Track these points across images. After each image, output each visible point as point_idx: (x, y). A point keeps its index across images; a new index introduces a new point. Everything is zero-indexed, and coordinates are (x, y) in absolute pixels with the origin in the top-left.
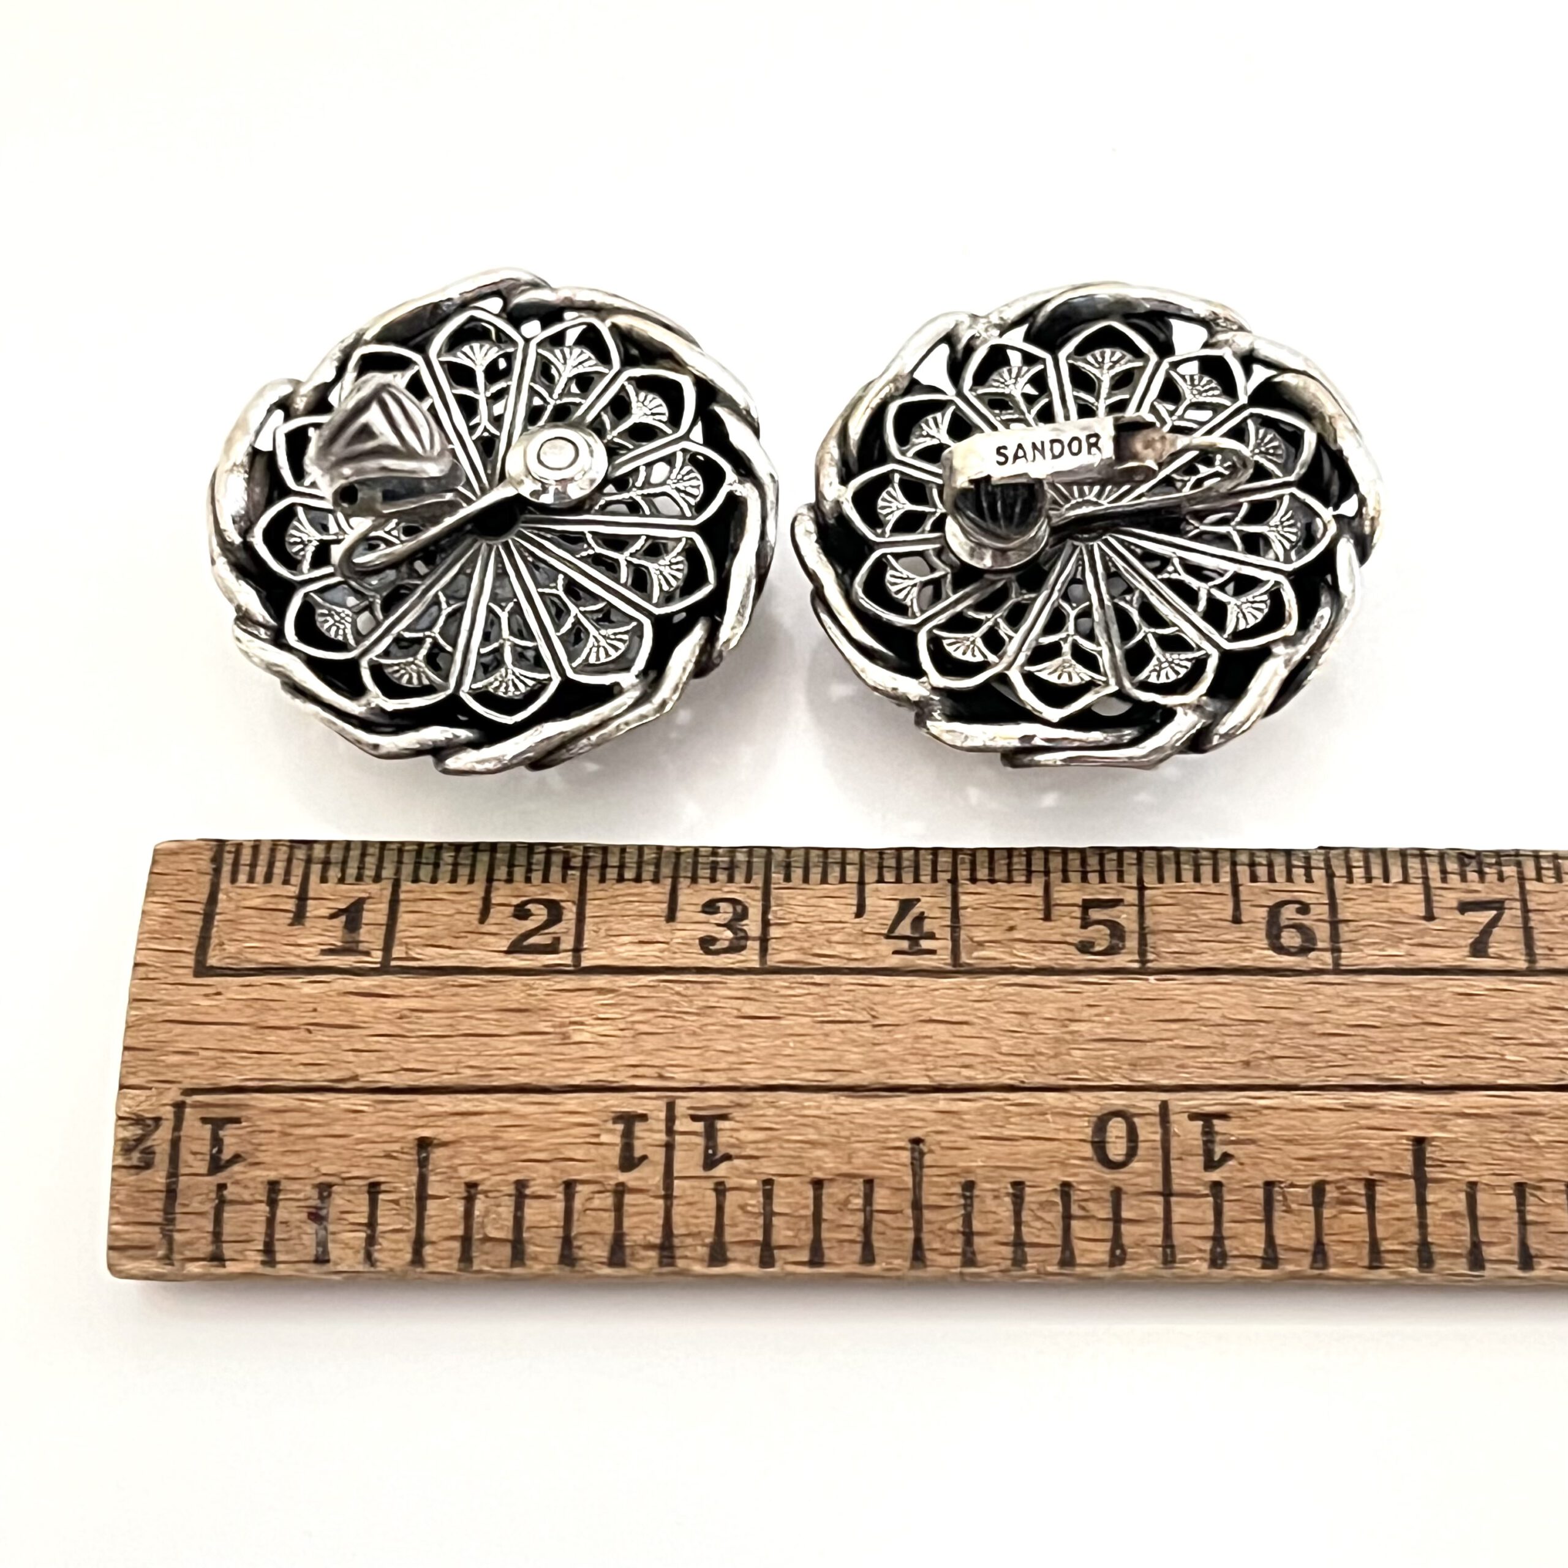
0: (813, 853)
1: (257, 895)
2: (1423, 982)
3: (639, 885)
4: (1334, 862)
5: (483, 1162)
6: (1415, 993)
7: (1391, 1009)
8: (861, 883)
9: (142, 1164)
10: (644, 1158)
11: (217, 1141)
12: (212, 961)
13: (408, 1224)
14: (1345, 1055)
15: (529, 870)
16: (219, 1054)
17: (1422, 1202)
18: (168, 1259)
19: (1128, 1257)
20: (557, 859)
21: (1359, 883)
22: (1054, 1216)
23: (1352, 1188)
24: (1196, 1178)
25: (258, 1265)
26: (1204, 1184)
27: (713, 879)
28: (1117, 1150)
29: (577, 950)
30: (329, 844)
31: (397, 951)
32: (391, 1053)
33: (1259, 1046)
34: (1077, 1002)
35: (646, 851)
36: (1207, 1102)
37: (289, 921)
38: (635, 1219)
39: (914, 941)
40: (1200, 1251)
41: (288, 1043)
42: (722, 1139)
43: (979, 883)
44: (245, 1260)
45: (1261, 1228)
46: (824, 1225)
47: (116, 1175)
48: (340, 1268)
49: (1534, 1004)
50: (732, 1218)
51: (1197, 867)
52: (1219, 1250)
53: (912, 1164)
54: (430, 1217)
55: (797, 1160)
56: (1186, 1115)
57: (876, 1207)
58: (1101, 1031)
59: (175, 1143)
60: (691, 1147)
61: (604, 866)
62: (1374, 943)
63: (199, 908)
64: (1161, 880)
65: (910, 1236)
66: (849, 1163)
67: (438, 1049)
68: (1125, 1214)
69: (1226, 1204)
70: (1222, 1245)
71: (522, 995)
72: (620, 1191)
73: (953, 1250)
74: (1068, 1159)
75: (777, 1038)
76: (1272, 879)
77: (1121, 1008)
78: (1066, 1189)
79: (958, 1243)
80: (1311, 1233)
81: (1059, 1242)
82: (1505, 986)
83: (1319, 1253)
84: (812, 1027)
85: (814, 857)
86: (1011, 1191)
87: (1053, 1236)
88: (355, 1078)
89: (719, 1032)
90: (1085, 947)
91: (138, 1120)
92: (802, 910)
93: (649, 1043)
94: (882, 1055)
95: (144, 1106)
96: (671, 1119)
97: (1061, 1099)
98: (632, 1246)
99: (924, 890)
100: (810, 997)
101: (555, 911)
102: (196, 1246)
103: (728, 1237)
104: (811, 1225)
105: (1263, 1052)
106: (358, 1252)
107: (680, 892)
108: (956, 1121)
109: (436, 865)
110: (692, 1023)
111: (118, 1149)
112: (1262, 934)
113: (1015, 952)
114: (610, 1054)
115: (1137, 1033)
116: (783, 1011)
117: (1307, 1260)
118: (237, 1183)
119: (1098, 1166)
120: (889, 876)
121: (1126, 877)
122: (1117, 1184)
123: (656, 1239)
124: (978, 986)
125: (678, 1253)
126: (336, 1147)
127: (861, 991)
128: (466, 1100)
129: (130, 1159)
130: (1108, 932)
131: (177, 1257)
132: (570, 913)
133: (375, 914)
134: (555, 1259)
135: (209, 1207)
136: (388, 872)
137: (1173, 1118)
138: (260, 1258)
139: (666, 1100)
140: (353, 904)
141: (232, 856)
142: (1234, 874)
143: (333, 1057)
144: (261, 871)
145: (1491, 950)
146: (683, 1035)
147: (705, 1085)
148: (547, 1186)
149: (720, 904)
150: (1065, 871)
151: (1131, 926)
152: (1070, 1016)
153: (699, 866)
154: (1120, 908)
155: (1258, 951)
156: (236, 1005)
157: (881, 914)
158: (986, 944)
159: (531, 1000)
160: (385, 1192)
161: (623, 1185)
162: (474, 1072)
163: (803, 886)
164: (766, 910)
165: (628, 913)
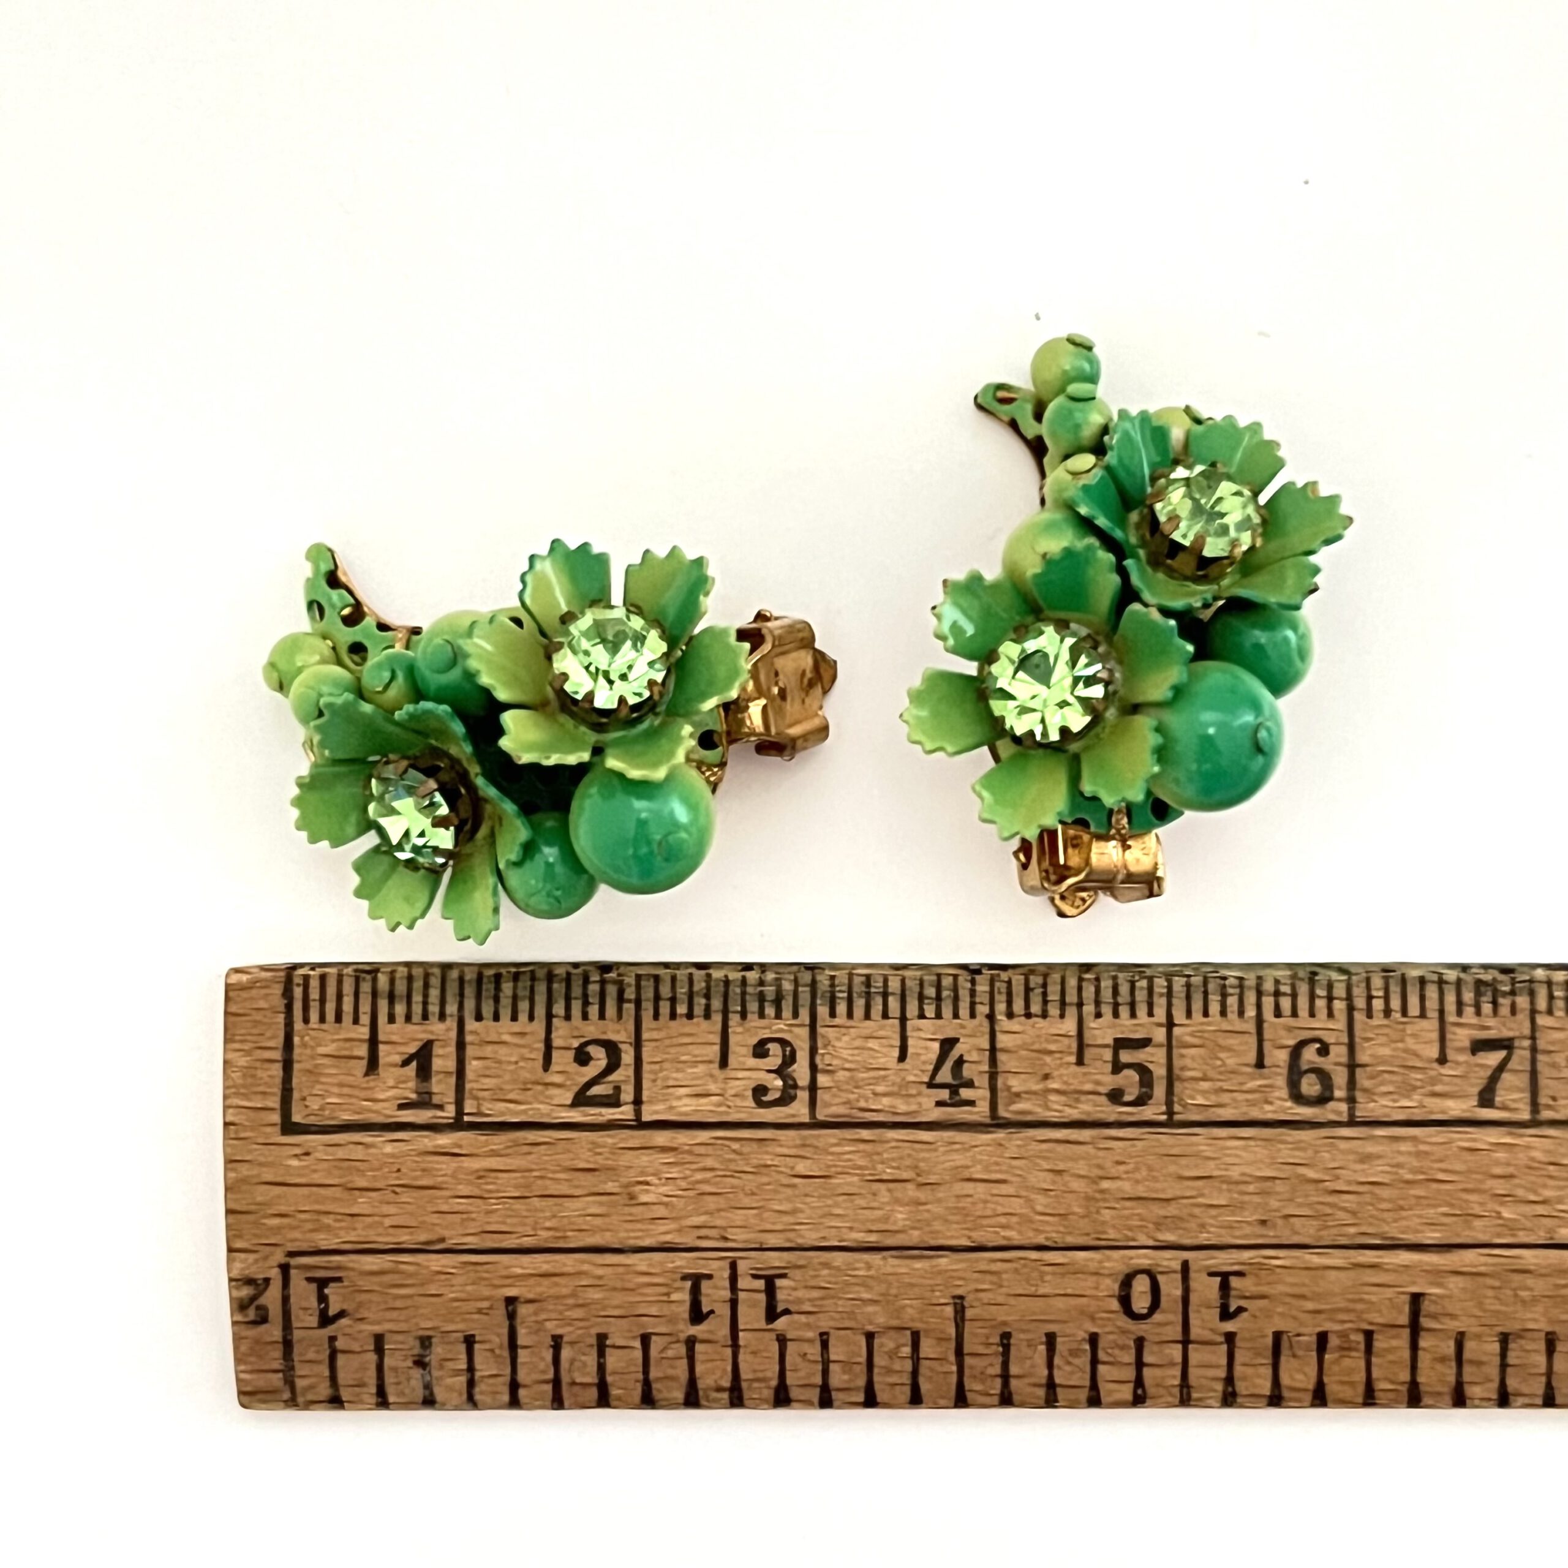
1: (330, 1039)
2: (1431, 1136)
3: (690, 1022)
4: (1355, 991)
5: (566, 1318)
6: (1422, 1147)
7: (1399, 1166)
8: (903, 1019)
9: (259, 1319)
10: (712, 1312)
11: (322, 1298)
12: (297, 1118)
13: (503, 1370)
14: (1354, 1213)
15: (586, 1003)
16: (315, 1217)
17: (1414, 1347)
18: (292, 1402)
19: (1148, 1395)
20: (612, 990)
21: (1378, 1020)
22: (1084, 1361)
23: (1353, 1337)
24: (1212, 1330)
26: (1220, 1334)
27: (762, 1015)
28: (1141, 1302)
29: (638, 1102)
30: (393, 967)
31: (469, 1106)
32: (474, 1216)
33: (1274, 1203)
34: (1108, 1161)
35: (696, 970)
36: (1226, 1261)
37: (364, 1070)
38: (706, 1366)
39: (954, 1090)
40: (1213, 1390)
41: (376, 1204)
42: (780, 1295)
43: (1016, 1020)
44: (362, 1401)
45: (1268, 1372)
46: (876, 1371)
49: (1533, 1159)
50: (794, 1365)
51: (1224, 997)
52: (1230, 1389)
53: (955, 1318)
54: (524, 1363)
55: (851, 1315)
56: (1205, 1273)
57: (922, 1355)
58: (1127, 1187)
59: (286, 1300)
60: (754, 1305)
61: (657, 998)
62: (1390, 1093)
63: (277, 1055)
64: (1189, 1014)
65: (954, 1379)
66: (898, 1317)
67: (515, 1210)
68: (1147, 1358)
69: (1237, 1350)
70: (1233, 1386)
71: (591, 1153)
72: (691, 1343)
73: (992, 1392)
74: (1098, 1312)
75: (828, 1197)
76: (1294, 1014)
77: (1148, 1165)
78: (1093, 1339)
79: (996, 1387)
80: (1313, 1375)
81: (1087, 1383)
82: (1508, 1140)
83: (1320, 1392)
84: (861, 1186)
85: (857, 979)
86: (1044, 1339)
87: (1081, 1378)
88: (442, 1240)
89: (775, 1191)
90: (1115, 1096)
91: (250, 1281)
92: (845, 1054)
93: (711, 1202)
94: (926, 1215)
95: (253, 1269)
96: (734, 1278)
97: (1092, 1260)
98: (705, 1390)
99: (963, 1027)
100: (858, 1154)
101: (612, 1049)
102: (317, 1389)
103: (789, 1382)
104: (864, 1370)
105: (1280, 1211)
106: (460, 1394)
107: (730, 1030)
108: (996, 1280)
109: (497, 1000)
110: (751, 1183)
111: (235, 1306)
112: (1281, 1081)
113: (1050, 1104)
114: (676, 1214)
115: (1163, 1190)
116: (833, 1169)
117: (1308, 1397)
118: (345, 1335)
119: (1124, 1318)
120: (930, 1011)
121: (1156, 1011)
122: (1140, 1333)
123: (726, 1383)
124: (1014, 1141)
125: (746, 1395)
126: (432, 1305)
127: (907, 1149)
128: (547, 1261)
129: (246, 1315)
130: (1137, 1078)
131: (300, 1400)
132: (628, 1057)
133: (443, 1061)
134: (637, 1400)
135: (324, 1356)
136: (452, 1008)
137: (1192, 1275)
138: (374, 1400)
139: (729, 1260)
140: (422, 1048)
141: (301, 990)
142: (1259, 1006)
143: (421, 1219)
144: (331, 1007)
145: (1498, 1099)
146: (741, 1195)
147: (765, 1246)
148: (627, 1338)
149: (770, 1046)
150: (1098, 1003)
151: (1159, 1071)
152: (1100, 1173)
153: (748, 997)
154: (1148, 1049)
155: (1279, 1103)
156: (325, 1165)
157: (923, 1058)
158: (1024, 1095)
159: (598, 1157)
160: (479, 1342)
161: (694, 1336)
162: (551, 1233)
163: (850, 1023)
164: (813, 1051)
165: (684, 1058)
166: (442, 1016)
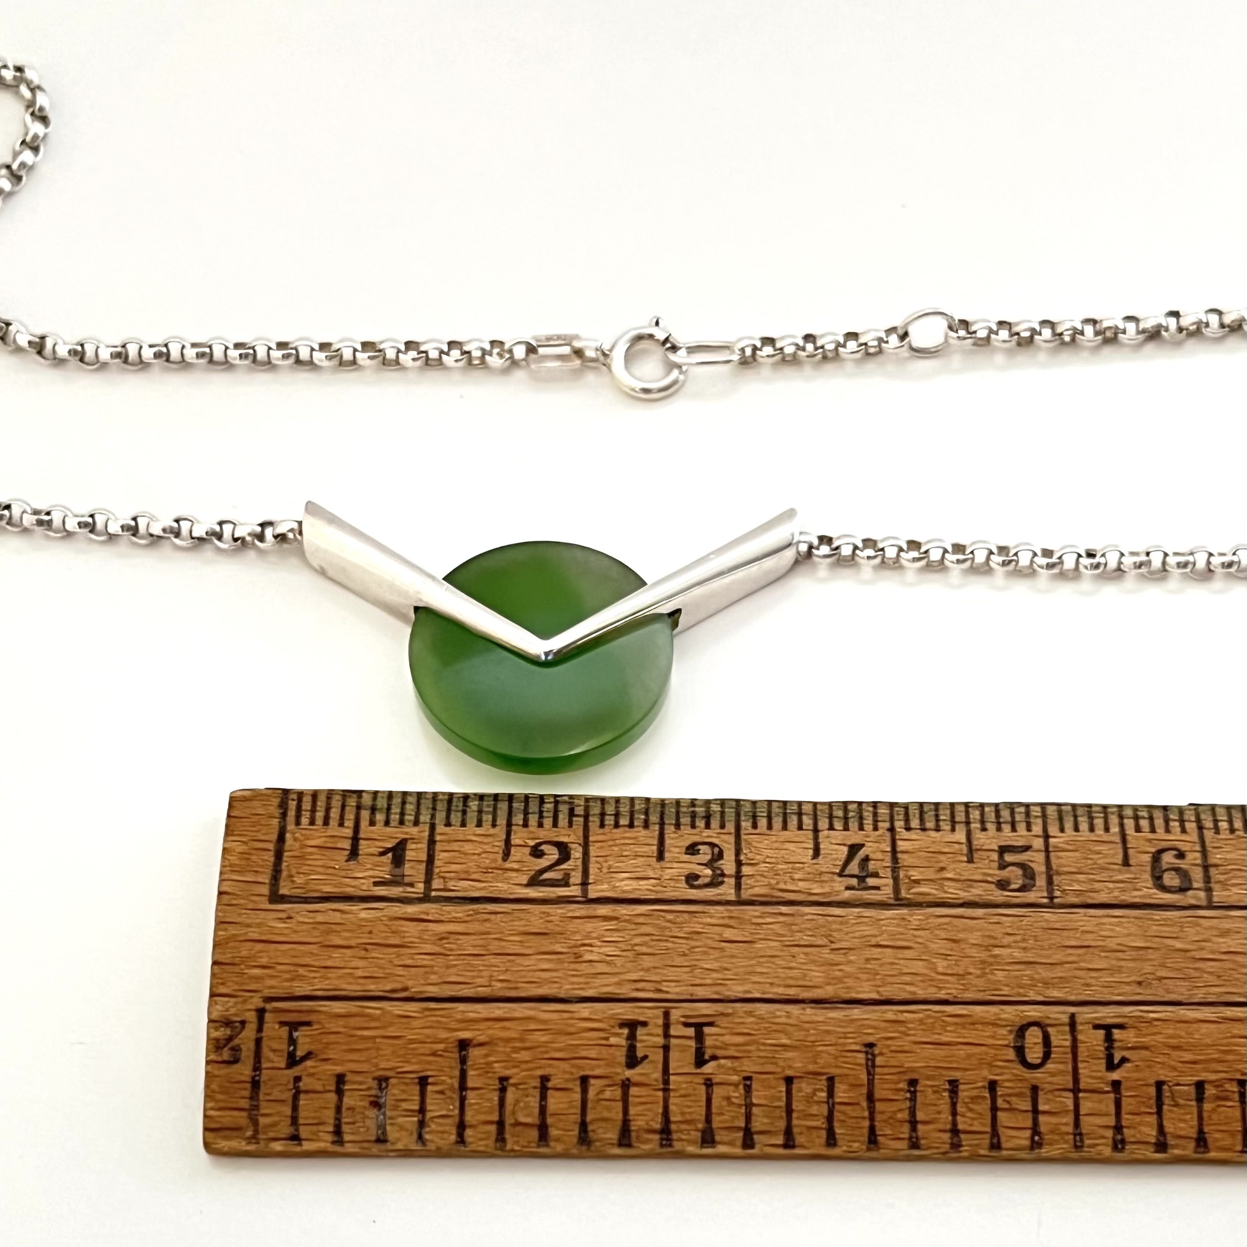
0: (775, 805)
1: (318, 837)
3: (631, 830)
4: (1203, 816)
5: (513, 1060)
8: (816, 831)
9: (232, 1059)
10: (646, 1057)
11: (292, 1041)
12: (283, 891)
13: (452, 1110)
14: (1219, 977)
15: (541, 817)
16: (292, 968)
18: (254, 1138)
19: (1045, 1142)
20: (564, 809)
21: (1225, 834)
22: (985, 1108)
23: (1228, 1086)
24: (1100, 1078)
25: (329, 1145)
26: (1106, 1082)
27: (693, 826)
28: (1034, 1054)
29: (585, 884)
30: (375, 793)
31: (436, 884)
32: (436, 969)
33: (1148, 968)
34: (998, 931)
35: (637, 802)
36: (1107, 1014)
37: (346, 858)
38: (641, 1108)
39: (861, 879)
40: (1104, 1137)
41: (349, 959)
42: (709, 1042)
43: (912, 832)
44: (318, 1140)
45: (1153, 1119)
46: (794, 1115)
47: (209, 1067)
48: (396, 1147)
50: (721, 1107)
51: (1091, 819)
52: (1119, 1137)
53: (867, 1064)
54: (472, 1105)
55: (772, 1060)
56: (1091, 1026)
57: (837, 1100)
58: (1018, 954)
59: (258, 1042)
60: (683, 1049)
61: (603, 815)
62: (1240, 884)
63: (271, 846)
64: (1062, 830)
65: (867, 1123)
66: (816, 1063)
67: (472, 965)
68: (1041, 1108)
69: (1123, 1099)
70: (1122, 1134)
71: (542, 921)
72: (626, 1085)
73: (902, 1136)
74: (994, 1061)
75: (752, 958)
76: (1153, 830)
77: (1035, 936)
78: (992, 1086)
79: (906, 1130)
80: (1195, 1123)
81: (988, 1129)
83: (1201, 1141)
84: (782, 951)
85: (775, 809)
86: (947, 1087)
87: (983, 1125)
88: (405, 989)
89: (705, 953)
90: (1003, 885)
91: (228, 1023)
92: (768, 852)
93: (647, 962)
94: (838, 973)
95: (233, 1011)
96: (667, 1026)
97: (988, 1012)
98: (637, 1131)
99: (868, 836)
100: (778, 925)
101: (564, 850)
102: (279, 1127)
103: (715, 1125)
104: (784, 1114)
105: (1153, 974)
106: (411, 1134)
107: (666, 836)
108: (903, 1029)
109: (464, 812)
110: (684, 946)
111: (210, 1046)
112: (1147, 876)
113: (946, 889)
114: (616, 970)
115: (1049, 957)
116: (758, 936)
117: (1192, 1144)
118: (311, 1075)
119: (1020, 1067)
120: (838, 825)
121: (1034, 828)
122: (1035, 1082)
123: (658, 1126)
124: (917, 916)
125: (675, 1136)
126: (393, 1045)
127: (821, 920)
128: (499, 1008)
129: (221, 1055)
130: (1021, 872)
131: (261, 1136)
132: (577, 853)
133: (416, 852)
134: (575, 1140)
135: (288, 1096)
136: (425, 817)
137: (1080, 1027)
138: (330, 1138)
139: (663, 1010)
140: (398, 844)
141: (295, 803)
142: (1122, 825)
143: (387, 971)
144: (320, 815)
146: (675, 956)
147: (695, 997)
148: (567, 1080)
149: (700, 847)
150: (983, 822)
151: (1039, 868)
152: (992, 942)
153: (681, 815)
154: (1028, 853)
155: (1145, 890)
156: (305, 927)
157: (833, 856)
158: (921, 882)
159: (549, 925)
160: (432, 1084)
161: (628, 1079)
162: (505, 985)
163: (768, 832)
164: (738, 852)
165: (625, 853)
166: (416, 823)
